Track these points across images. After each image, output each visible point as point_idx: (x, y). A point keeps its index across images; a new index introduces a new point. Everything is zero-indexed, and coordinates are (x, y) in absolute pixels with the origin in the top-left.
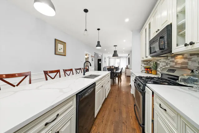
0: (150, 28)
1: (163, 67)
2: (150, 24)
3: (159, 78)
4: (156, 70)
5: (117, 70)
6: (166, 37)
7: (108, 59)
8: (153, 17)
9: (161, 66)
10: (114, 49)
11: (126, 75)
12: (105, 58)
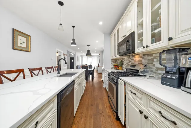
0: (118, 33)
1: (127, 64)
2: (118, 30)
3: (125, 73)
4: (122, 66)
5: (90, 68)
6: (131, 41)
7: (81, 57)
8: (121, 25)
9: (125, 63)
10: (88, 48)
11: (97, 73)
12: (78, 57)
